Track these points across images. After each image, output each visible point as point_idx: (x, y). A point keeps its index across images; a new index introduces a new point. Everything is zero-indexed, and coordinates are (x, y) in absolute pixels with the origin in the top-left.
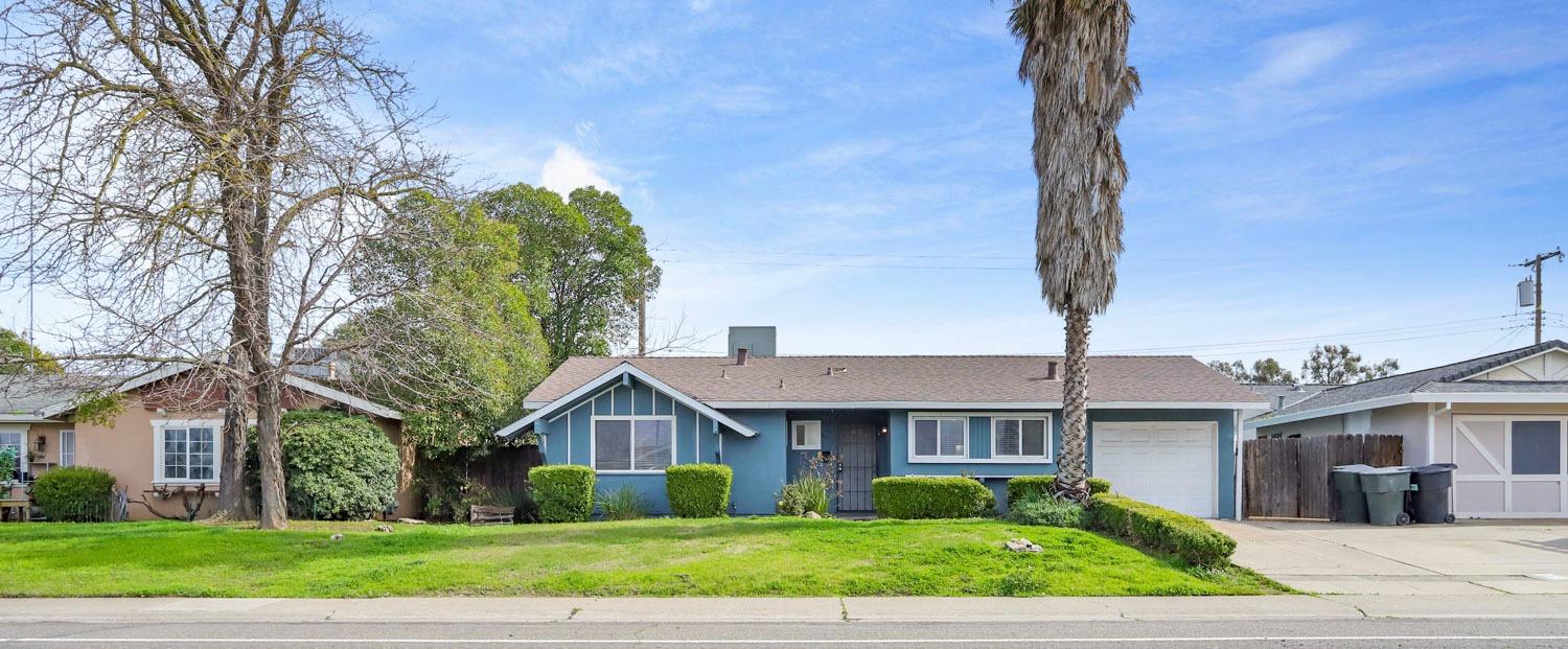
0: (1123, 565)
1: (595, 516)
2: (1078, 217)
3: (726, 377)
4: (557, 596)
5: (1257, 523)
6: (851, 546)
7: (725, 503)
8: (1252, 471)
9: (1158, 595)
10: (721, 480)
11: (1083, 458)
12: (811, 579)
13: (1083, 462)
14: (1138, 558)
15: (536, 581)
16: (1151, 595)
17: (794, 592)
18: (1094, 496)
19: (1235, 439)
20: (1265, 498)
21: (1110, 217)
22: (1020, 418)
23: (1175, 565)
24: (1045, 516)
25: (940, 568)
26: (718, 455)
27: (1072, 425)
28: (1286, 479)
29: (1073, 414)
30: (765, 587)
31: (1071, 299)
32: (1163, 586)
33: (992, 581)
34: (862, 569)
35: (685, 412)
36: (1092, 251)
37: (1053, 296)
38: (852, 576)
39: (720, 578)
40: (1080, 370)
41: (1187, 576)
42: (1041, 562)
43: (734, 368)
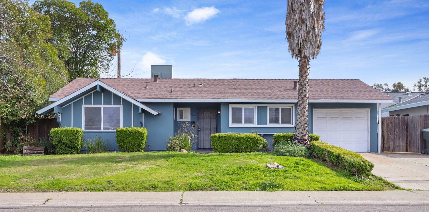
0: (320, 175)
1: (83, 151)
2: (304, 14)
3: (147, 87)
4: (45, 191)
5: (387, 155)
6: (196, 166)
7: (144, 145)
8: (385, 131)
9: (335, 190)
10: (142, 135)
11: (307, 125)
12: (171, 183)
13: (307, 127)
14: (328, 172)
15: (36, 184)
16: (332, 190)
17: (162, 189)
18: (312, 142)
19: (378, 116)
20: (391, 143)
21: (319, 14)
22: (280, 107)
23: (345, 176)
24: (289, 152)
25: (234, 177)
26: (141, 123)
27: (302, 110)
28: (401, 135)
29: (302, 105)
30: (148, 186)
31: (301, 52)
32: (337, 186)
33: (257, 183)
34: (197, 177)
35: (126, 103)
36: (311, 30)
37: (293, 51)
38: (191, 181)
39: (127, 182)
40: (305, 84)
41: (350, 181)
42: (282, 174)
43: (152, 84)
